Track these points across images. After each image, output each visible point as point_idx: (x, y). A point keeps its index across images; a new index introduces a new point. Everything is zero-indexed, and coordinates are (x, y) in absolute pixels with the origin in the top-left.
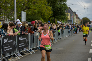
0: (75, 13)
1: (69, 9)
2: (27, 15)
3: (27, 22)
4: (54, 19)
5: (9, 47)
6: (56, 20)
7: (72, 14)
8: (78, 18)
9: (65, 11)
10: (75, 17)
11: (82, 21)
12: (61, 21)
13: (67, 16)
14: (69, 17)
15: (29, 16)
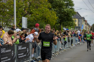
0: (84, 18)
1: (77, 14)
2: (29, 21)
3: (28, 29)
4: (60, 26)
5: (7, 57)
6: (62, 26)
7: (81, 20)
8: (88, 24)
9: (73, 17)
10: (84, 23)
11: (92, 28)
12: (68, 27)
13: (74, 22)
14: (77, 23)
15: (31, 22)
